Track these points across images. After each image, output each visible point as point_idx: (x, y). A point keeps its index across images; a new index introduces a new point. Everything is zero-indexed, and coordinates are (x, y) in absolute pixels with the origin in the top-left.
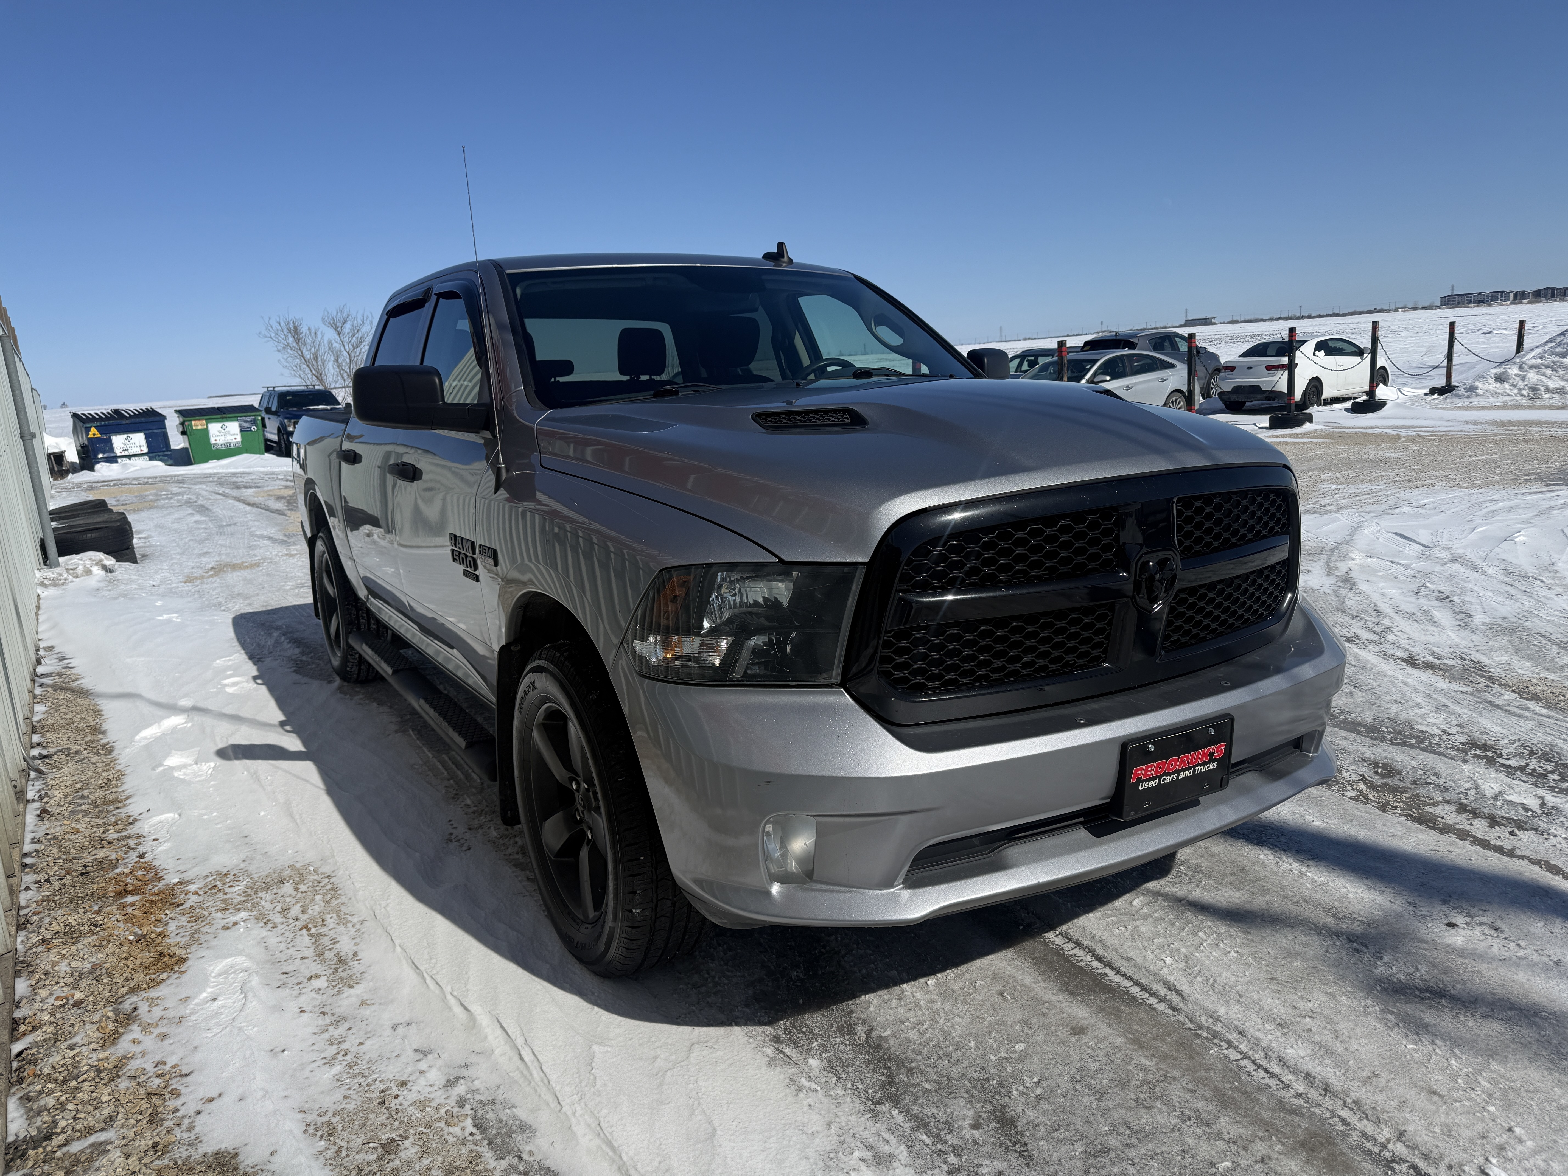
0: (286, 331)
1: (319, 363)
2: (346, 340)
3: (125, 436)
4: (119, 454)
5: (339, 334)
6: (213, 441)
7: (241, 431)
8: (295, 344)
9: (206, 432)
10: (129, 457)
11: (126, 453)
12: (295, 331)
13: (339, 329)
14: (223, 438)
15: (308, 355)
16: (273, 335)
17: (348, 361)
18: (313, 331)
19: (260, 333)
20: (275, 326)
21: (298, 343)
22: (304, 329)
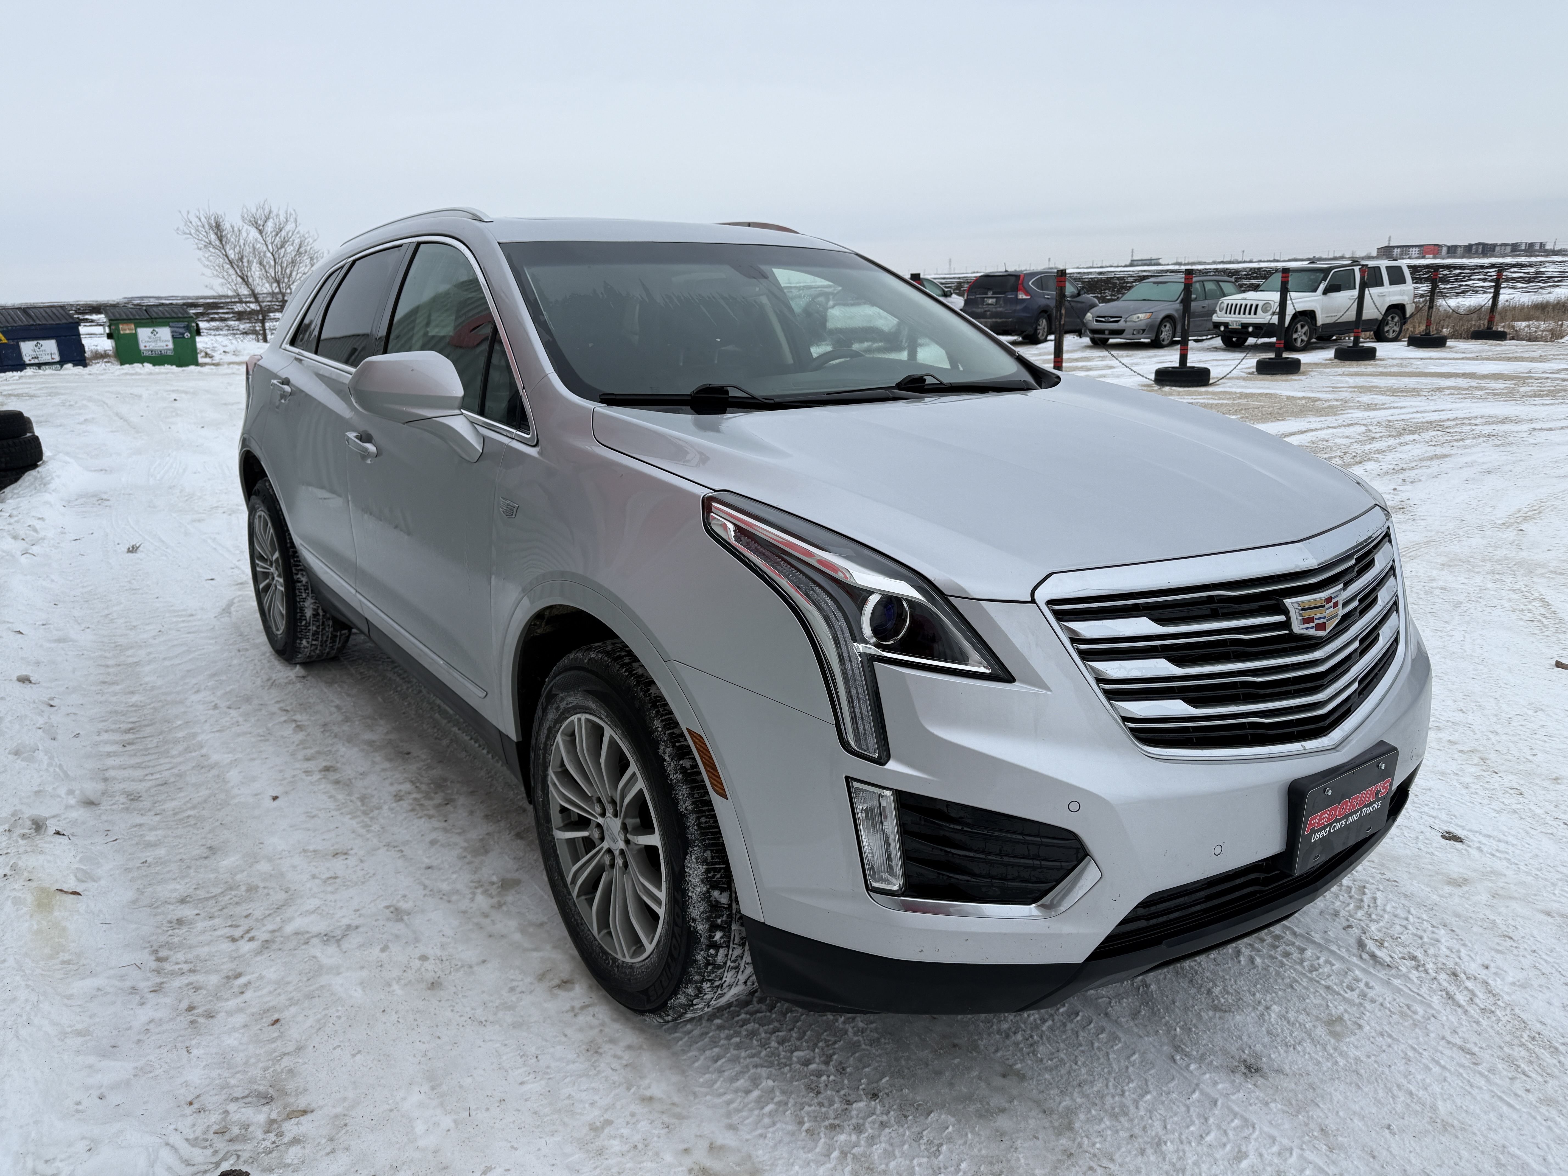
0: (207, 227)
1: (246, 264)
2: (269, 240)
3: (35, 342)
4: (28, 362)
5: (261, 232)
6: (142, 347)
7: (173, 337)
8: (218, 243)
9: (135, 337)
10: (39, 365)
11: (36, 361)
12: (218, 228)
13: (261, 227)
14: (153, 344)
15: (232, 254)
16: (193, 231)
17: (272, 263)
18: (236, 229)
19: (178, 229)
20: (195, 221)
21: (221, 241)
22: (226, 226)
